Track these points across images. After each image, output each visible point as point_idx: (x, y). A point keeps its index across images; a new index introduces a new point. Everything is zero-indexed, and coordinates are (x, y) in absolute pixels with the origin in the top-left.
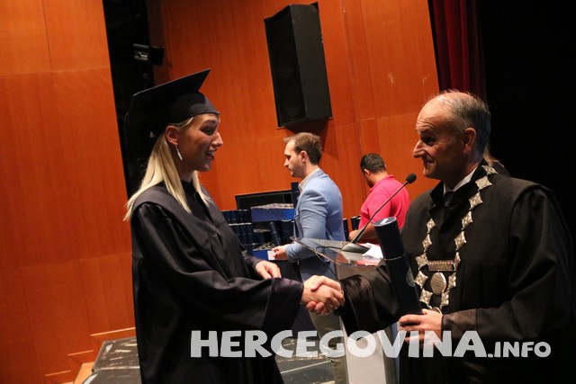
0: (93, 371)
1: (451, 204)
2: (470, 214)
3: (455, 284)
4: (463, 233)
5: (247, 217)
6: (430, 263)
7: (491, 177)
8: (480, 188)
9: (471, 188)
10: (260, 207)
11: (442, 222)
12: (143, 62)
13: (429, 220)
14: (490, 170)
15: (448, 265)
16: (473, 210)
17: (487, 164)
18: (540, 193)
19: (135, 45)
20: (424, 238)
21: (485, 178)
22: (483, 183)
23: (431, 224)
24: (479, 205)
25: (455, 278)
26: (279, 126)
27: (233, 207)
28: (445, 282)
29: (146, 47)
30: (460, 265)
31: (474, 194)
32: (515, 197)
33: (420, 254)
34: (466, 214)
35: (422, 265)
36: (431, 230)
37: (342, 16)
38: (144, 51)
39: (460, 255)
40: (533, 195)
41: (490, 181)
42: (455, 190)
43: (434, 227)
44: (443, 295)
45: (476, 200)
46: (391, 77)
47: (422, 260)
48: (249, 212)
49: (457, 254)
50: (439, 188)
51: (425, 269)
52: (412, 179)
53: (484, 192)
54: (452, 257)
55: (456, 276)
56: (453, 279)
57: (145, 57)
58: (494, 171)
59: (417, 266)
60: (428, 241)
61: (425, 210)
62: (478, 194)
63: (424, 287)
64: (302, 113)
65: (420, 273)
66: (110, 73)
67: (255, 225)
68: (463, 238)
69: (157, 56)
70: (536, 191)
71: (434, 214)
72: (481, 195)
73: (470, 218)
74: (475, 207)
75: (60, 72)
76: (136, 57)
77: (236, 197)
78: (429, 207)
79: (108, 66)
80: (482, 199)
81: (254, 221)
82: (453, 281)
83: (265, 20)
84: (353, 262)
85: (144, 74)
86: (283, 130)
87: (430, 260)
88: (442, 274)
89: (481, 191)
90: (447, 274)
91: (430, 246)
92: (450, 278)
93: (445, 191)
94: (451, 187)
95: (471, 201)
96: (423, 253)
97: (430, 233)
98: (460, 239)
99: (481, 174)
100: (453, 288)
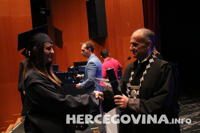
0: (21, 120)
1: (140, 67)
2: (146, 71)
3: (138, 94)
4: (143, 77)
5: (77, 70)
6: (131, 86)
7: (154, 59)
8: (150, 62)
9: (147, 62)
10: (81, 66)
11: (136, 73)
12: (43, 14)
13: (132, 72)
14: (154, 56)
15: (137, 88)
17: (153, 54)
19: (41, 8)
20: (130, 77)
21: (152, 59)
22: (151, 61)
23: (132, 73)
24: (149, 68)
25: (139, 92)
26: (89, 39)
28: (136, 93)
29: (44, 9)
31: (148, 64)
32: (161, 66)
33: (128, 83)
34: (145, 71)
35: (128, 87)
36: (133, 75)
37: (113, 2)
38: (43, 10)
41: (154, 60)
42: (142, 62)
43: (134, 74)
44: (134, 97)
45: (148, 66)
46: (128, 24)
47: (129, 85)
48: (78, 68)
49: (140, 84)
50: (137, 61)
51: (129, 88)
52: (129, 58)
53: (151, 64)
57: (44, 12)
58: (155, 57)
59: (127, 87)
60: (131, 79)
61: (131, 68)
62: (149, 64)
64: (97, 34)
66: (31, 17)
68: (143, 79)
69: (48, 12)
71: (134, 70)
72: (150, 65)
73: (146, 72)
74: (148, 69)
75: (13, 16)
76: (41, 12)
77: (74, 63)
78: (133, 67)
79: (30, 15)
80: (150, 66)
81: (79, 71)
82: (138, 93)
83: (86, 2)
84: (108, 86)
85: (44, 19)
86: (91, 40)
87: (131, 85)
88: (135, 90)
89: (150, 63)
90: (137, 90)
91: (132, 80)
92: (137, 92)
93: (139, 62)
94: (140, 61)
95: (147, 66)
96: (129, 83)
97: (132, 76)
98: (142, 79)
99: (151, 57)
100: (138, 95)
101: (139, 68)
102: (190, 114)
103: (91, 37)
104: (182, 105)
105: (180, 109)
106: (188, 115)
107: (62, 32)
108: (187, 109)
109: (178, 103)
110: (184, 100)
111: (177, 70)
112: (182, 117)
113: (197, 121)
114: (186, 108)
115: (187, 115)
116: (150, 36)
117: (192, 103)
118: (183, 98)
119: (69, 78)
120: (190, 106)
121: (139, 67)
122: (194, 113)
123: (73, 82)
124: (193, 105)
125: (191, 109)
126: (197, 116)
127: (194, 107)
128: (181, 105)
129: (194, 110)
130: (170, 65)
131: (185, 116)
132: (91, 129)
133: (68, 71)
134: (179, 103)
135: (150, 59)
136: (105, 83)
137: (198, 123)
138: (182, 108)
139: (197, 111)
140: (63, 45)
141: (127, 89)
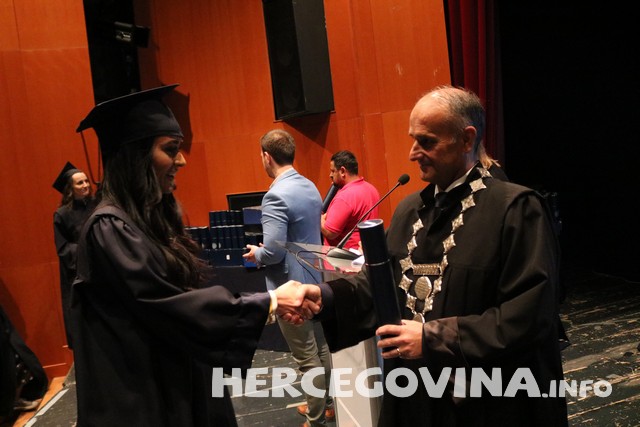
1: (442, 206)
2: (461, 216)
3: (440, 289)
4: (452, 236)
5: (239, 218)
6: (415, 267)
7: (485, 180)
8: (474, 190)
9: (465, 190)
10: (252, 208)
11: (430, 224)
12: (126, 42)
13: (416, 221)
14: (485, 173)
15: (435, 269)
16: (464, 213)
17: (481, 166)
18: (533, 200)
19: (117, 23)
20: (410, 240)
21: (480, 181)
22: (477, 185)
23: (418, 225)
24: (472, 208)
25: (440, 282)
26: (277, 119)
27: (224, 207)
28: (430, 285)
29: (129, 26)
30: (446, 268)
31: (467, 196)
33: (404, 256)
34: (457, 216)
35: (406, 269)
36: (417, 231)
38: (127, 30)
39: (448, 258)
40: (527, 202)
41: (484, 183)
42: (448, 190)
43: (421, 229)
44: (427, 300)
45: (468, 203)
46: (399, 68)
47: (407, 264)
48: (241, 213)
49: (445, 257)
50: (430, 189)
51: (409, 273)
52: (404, 180)
53: (477, 195)
54: (439, 260)
55: (442, 280)
56: (439, 283)
57: (128, 37)
58: (488, 174)
59: (402, 270)
60: (413, 243)
61: (413, 211)
62: (471, 197)
63: (409, 291)
64: (301, 105)
65: (405, 277)
66: (88, 55)
67: (247, 228)
68: (452, 241)
69: (142, 37)
70: (530, 197)
71: (423, 215)
72: (474, 198)
73: (461, 220)
74: (468, 209)
75: (30, 51)
76: (118, 37)
77: (228, 196)
78: (417, 208)
79: (85, 46)
80: (475, 201)
81: (246, 222)
82: (438, 285)
85: (128, 57)
86: (281, 124)
87: (415, 263)
88: (427, 278)
89: (474, 193)
90: (433, 278)
91: (415, 248)
92: (436, 282)
93: (437, 191)
94: (443, 187)
95: (463, 203)
96: (407, 256)
97: (416, 235)
98: (449, 242)
99: (475, 176)
100: (438, 293)
101: (438, 208)
102: (598, 353)
103: (282, 113)
104: (574, 323)
105: (566, 338)
106: (593, 356)
107: (187, 99)
108: (590, 336)
109: (559, 318)
110: (578, 307)
111: (556, 214)
112: (574, 362)
113: (621, 375)
114: (586, 335)
115: (589, 357)
116: (469, 111)
117: (606, 317)
118: (577, 302)
119: (214, 246)
120: (598, 328)
121: (437, 205)
122: (611, 349)
123: (228, 257)
124: (607, 323)
125: (601, 335)
126: (620, 359)
127: (611, 330)
128: (569, 326)
129: (610, 339)
130: (538, 197)
131: (583, 358)
132: (289, 406)
133: (211, 225)
134: (564, 318)
135: (472, 180)
136: (329, 260)
137: (623, 381)
138: (575, 333)
139: (619, 341)
140: (194, 141)
141: (402, 277)
